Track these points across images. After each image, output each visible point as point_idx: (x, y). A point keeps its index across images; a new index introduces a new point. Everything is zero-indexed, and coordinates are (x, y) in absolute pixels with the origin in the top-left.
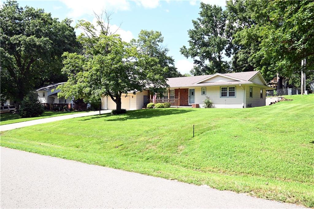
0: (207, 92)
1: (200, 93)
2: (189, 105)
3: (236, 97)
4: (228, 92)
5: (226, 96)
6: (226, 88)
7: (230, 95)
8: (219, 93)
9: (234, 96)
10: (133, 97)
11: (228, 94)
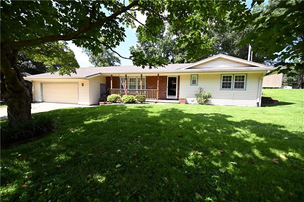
0: (199, 82)
1: (189, 82)
2: (167, 98)
3: (245, 90)
4: (233, 82)
5: (230, 87)
6: (230, 77)
7: (235, 87)
8: (218, 84)
9: (242, 87)
10: (83, 85)
11: (233, 85)
